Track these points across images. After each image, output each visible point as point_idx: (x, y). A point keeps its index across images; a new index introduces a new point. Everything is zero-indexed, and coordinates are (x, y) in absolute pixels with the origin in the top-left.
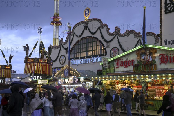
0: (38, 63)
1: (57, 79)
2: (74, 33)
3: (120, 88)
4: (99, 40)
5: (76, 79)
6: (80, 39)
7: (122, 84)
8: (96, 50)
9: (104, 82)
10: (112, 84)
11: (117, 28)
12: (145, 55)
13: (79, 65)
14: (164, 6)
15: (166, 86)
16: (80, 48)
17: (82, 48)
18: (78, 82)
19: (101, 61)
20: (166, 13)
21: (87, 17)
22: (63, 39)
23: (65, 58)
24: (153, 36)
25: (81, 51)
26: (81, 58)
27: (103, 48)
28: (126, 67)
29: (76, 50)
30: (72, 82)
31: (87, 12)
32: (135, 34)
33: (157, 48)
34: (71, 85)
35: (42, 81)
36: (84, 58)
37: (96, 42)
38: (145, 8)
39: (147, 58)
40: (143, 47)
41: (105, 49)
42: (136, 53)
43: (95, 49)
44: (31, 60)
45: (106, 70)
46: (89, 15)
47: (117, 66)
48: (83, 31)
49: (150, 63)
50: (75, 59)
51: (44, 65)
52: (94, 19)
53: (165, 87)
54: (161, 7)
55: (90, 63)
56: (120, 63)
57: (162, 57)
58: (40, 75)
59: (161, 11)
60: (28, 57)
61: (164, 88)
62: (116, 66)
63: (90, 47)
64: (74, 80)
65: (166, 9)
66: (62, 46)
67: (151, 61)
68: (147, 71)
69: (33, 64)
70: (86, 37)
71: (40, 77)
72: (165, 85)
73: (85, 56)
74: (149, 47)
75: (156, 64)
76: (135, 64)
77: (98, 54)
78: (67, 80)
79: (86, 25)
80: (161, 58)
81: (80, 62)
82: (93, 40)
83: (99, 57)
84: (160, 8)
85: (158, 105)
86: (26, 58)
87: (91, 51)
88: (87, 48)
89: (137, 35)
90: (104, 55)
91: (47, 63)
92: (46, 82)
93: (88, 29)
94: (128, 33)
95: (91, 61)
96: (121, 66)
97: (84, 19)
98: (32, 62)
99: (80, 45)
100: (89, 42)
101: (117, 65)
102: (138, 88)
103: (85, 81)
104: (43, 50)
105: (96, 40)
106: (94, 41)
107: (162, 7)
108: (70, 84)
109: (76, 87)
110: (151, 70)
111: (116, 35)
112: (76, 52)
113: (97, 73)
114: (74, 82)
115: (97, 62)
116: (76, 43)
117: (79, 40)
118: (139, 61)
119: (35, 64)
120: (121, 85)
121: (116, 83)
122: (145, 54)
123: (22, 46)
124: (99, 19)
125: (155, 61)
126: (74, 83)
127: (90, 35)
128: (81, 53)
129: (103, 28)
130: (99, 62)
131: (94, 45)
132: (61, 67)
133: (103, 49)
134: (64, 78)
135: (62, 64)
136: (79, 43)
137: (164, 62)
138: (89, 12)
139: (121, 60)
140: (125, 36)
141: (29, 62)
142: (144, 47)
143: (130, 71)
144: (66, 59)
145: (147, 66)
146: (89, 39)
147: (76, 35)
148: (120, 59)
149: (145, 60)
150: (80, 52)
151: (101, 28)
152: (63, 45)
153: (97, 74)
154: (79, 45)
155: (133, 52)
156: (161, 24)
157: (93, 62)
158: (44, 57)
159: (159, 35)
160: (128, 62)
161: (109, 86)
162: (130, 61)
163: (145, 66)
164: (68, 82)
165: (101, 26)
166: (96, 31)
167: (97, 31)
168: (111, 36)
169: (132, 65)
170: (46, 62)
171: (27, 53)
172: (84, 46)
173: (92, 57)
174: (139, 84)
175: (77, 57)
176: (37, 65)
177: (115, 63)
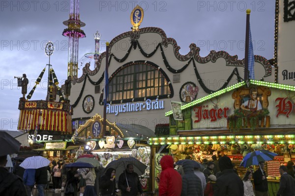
0: (46, 111)
1: (83, 140)
2: (112, 55)
3: (202, 158)
4: (159, 68)
5: (120, 141)
6: (123, 66)
7: (205, 152)
8: (154, 87)
9: (173, 147)
10: (188, 151)
11: (193, 46)
12: (249, 100)
13: (120, 114)
14: (283, 7)
15: (286, 156)
16: (124, 84)
17: (127, 83)
18: (123, 146)
19: (163, 107)
20: (286, 20)
21: (137, 25)
22: (89, 65)
23: (94, 100)
24: (262, 62)
25: (125, 89)
26: (125, 101)
27: (166, 84)
28: (214, 120)
29: (114, 86)
30: (113, 146)
31: (137, 14)
32: (226, 58)
33: (271, 88)
34: (110, 153)
35: (54, 144)
36: (130, 101)
37: (153, 72)
38: (250, 12)
39: (253, 105)
40: (246, 85)
41: (170, 86)
42: (233, 95)
43: (152, 85)
44: (32, 104)
45: (175, 126)
46: (140, 20)
47: (197, 119)
48: (129, 51)
49: (258, 113)
50: (112, 103)
51: (57, 113)
52: (149, 28)
53: (285, 159)
54: (278, 9)
55: (142, 111)
56: (203, 113)
57: (280, 103)
58: (49, 133)
59: (277, 17)
60: (26, 98)
61: (283, 160)
62: (194, 119)
63: (142, 81)
64: (116, 142)
65: (287, 12)
66: (87, 78)
67: (261, 111)
68: (252, 128)
69: (36, 112)
70: (135, 62)
71: (49, 136)
72: (286, 154)
73: (132, 97)
74: (257, 84)
75: (269, 116)
76: (231, 115)
77: (156, 94)
78: (103, 142)
79: (134, 39)
80: (279, 106)
81: (123, 109)
82: (147, 68)
83: (158, 101)
84: (276, 11)
85: (273, 190)
86: (22, 100)
87: (144, 88)
88: (136, 81)
89: (231, 60)
90: (169, 96)
91: (63, 110)
92: (62, 146)
93: (137, 48)
94: (214, 56)
95: (144, 106)
96: (205, 118)
97: (132, 28)
98: (33, 108)
99: (122, 77)
100: (141, 71)
101: (197, 116)
102: (235, 159)
103: (136, 145)
104: (55, 85)
105: (153, 68)
106: (149, 69)
107: (280, 9)
108: (109, 151)
109: (120, 155)
110: (260, 126)
111: (192, 59)
112: (114, 91)
113: (156, 130)
114: (117, 146)
115: (154, 109)
116: (114, 73)
117: (120, 68)
118: (237, 110)
119: (40, 111)
120: (203, 154)
121: (196, 149)
122: (249, 97)
123: (15, 77)
124: (159, 29)
125: (268, 111)
126: (116, 148)
127: (142, 58)
128: (125, 93)
129: (166, 45)
130: (159, 109)
131: (149, 78)
132: (85, 119)
133: (167, 86)
134: (96, 140)
135: (88, 113)
136: (121, 73)
137: (285, 113)
138: (140, 15)
139: (204, 107)
140: (208, 61)
141: (28, 108)
142: (248, 84)
143: (220, 128)
144: (95, 103)
145: (253, 119)
146: (141, 66)
147: (115, 58)
148: (203, 105)
149: (249, 108)
150: (123, 91)
151: (163, 46)
152: (90, 76)
153: (154, 132)
154: (120, 76)
155: (227, 93)
156: (276, 40)
157: (148, 109)
158: (55, 99)
159: (273, 62)
160: (217, 111)
161: (182, 155)
162: (220, 109)
163: (249, 119)
164: (105, 147)
165: (164, 42)
166: (153, 51)
167: (155, 51)
168: (183, 61)
169: (225, 116)
170: (61, 108)
171: (24, 92)
172: (130, 78)
173: (145, 99)
174: (238, 153)
175: (117, 99)
176: (43, 113)
177: (194, 113)
